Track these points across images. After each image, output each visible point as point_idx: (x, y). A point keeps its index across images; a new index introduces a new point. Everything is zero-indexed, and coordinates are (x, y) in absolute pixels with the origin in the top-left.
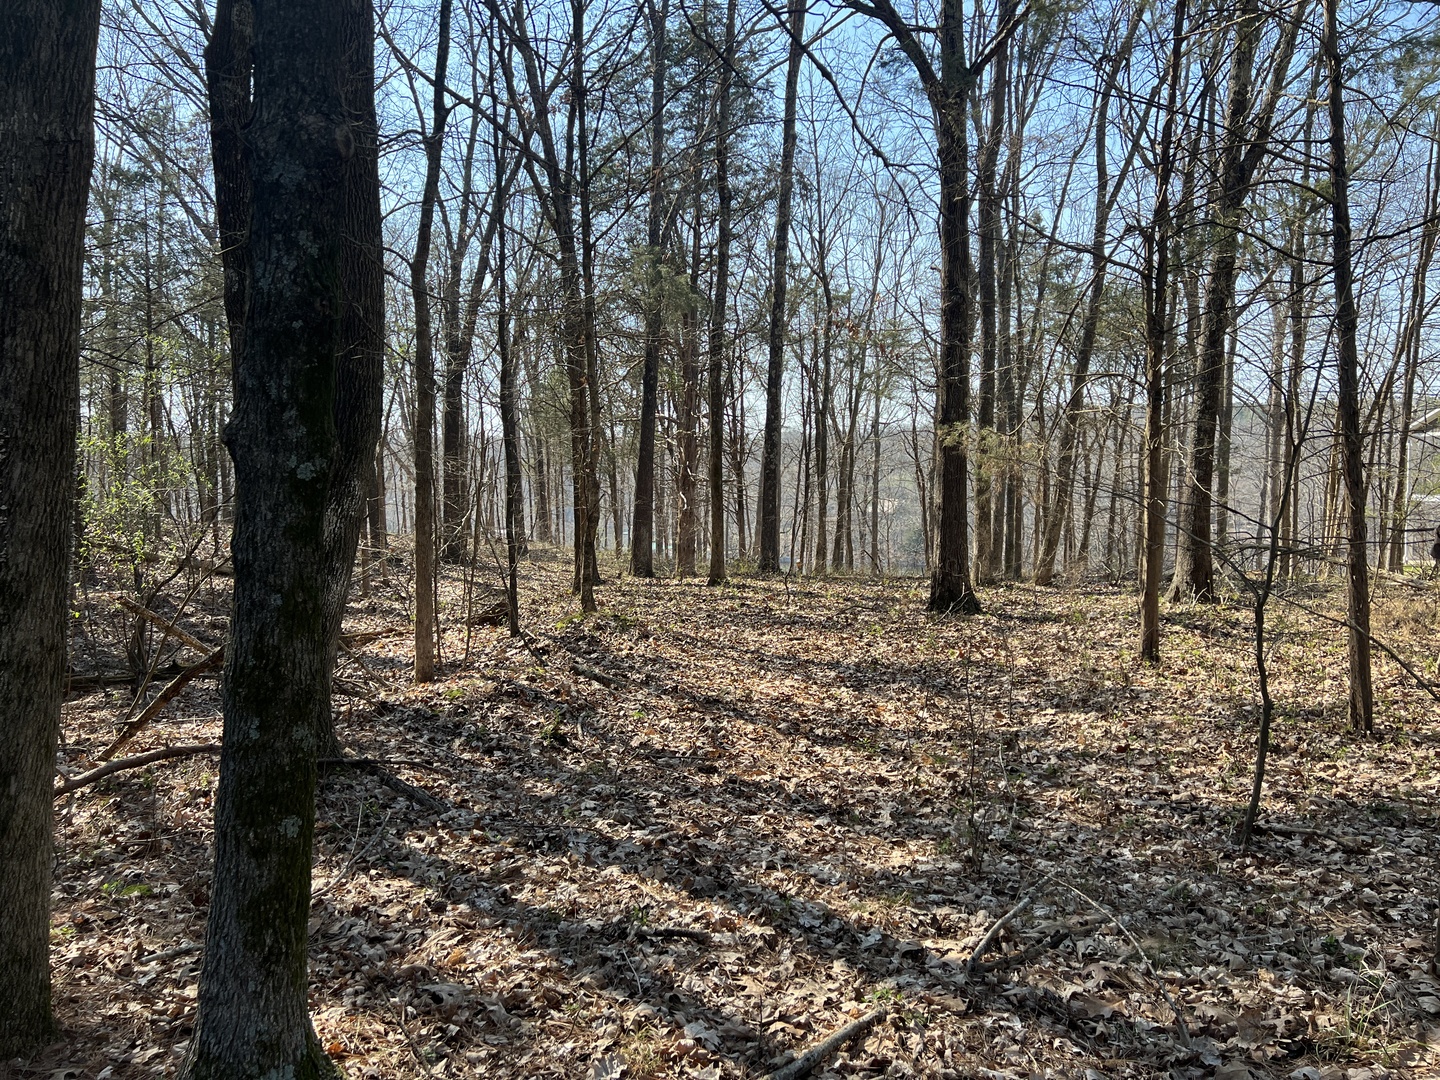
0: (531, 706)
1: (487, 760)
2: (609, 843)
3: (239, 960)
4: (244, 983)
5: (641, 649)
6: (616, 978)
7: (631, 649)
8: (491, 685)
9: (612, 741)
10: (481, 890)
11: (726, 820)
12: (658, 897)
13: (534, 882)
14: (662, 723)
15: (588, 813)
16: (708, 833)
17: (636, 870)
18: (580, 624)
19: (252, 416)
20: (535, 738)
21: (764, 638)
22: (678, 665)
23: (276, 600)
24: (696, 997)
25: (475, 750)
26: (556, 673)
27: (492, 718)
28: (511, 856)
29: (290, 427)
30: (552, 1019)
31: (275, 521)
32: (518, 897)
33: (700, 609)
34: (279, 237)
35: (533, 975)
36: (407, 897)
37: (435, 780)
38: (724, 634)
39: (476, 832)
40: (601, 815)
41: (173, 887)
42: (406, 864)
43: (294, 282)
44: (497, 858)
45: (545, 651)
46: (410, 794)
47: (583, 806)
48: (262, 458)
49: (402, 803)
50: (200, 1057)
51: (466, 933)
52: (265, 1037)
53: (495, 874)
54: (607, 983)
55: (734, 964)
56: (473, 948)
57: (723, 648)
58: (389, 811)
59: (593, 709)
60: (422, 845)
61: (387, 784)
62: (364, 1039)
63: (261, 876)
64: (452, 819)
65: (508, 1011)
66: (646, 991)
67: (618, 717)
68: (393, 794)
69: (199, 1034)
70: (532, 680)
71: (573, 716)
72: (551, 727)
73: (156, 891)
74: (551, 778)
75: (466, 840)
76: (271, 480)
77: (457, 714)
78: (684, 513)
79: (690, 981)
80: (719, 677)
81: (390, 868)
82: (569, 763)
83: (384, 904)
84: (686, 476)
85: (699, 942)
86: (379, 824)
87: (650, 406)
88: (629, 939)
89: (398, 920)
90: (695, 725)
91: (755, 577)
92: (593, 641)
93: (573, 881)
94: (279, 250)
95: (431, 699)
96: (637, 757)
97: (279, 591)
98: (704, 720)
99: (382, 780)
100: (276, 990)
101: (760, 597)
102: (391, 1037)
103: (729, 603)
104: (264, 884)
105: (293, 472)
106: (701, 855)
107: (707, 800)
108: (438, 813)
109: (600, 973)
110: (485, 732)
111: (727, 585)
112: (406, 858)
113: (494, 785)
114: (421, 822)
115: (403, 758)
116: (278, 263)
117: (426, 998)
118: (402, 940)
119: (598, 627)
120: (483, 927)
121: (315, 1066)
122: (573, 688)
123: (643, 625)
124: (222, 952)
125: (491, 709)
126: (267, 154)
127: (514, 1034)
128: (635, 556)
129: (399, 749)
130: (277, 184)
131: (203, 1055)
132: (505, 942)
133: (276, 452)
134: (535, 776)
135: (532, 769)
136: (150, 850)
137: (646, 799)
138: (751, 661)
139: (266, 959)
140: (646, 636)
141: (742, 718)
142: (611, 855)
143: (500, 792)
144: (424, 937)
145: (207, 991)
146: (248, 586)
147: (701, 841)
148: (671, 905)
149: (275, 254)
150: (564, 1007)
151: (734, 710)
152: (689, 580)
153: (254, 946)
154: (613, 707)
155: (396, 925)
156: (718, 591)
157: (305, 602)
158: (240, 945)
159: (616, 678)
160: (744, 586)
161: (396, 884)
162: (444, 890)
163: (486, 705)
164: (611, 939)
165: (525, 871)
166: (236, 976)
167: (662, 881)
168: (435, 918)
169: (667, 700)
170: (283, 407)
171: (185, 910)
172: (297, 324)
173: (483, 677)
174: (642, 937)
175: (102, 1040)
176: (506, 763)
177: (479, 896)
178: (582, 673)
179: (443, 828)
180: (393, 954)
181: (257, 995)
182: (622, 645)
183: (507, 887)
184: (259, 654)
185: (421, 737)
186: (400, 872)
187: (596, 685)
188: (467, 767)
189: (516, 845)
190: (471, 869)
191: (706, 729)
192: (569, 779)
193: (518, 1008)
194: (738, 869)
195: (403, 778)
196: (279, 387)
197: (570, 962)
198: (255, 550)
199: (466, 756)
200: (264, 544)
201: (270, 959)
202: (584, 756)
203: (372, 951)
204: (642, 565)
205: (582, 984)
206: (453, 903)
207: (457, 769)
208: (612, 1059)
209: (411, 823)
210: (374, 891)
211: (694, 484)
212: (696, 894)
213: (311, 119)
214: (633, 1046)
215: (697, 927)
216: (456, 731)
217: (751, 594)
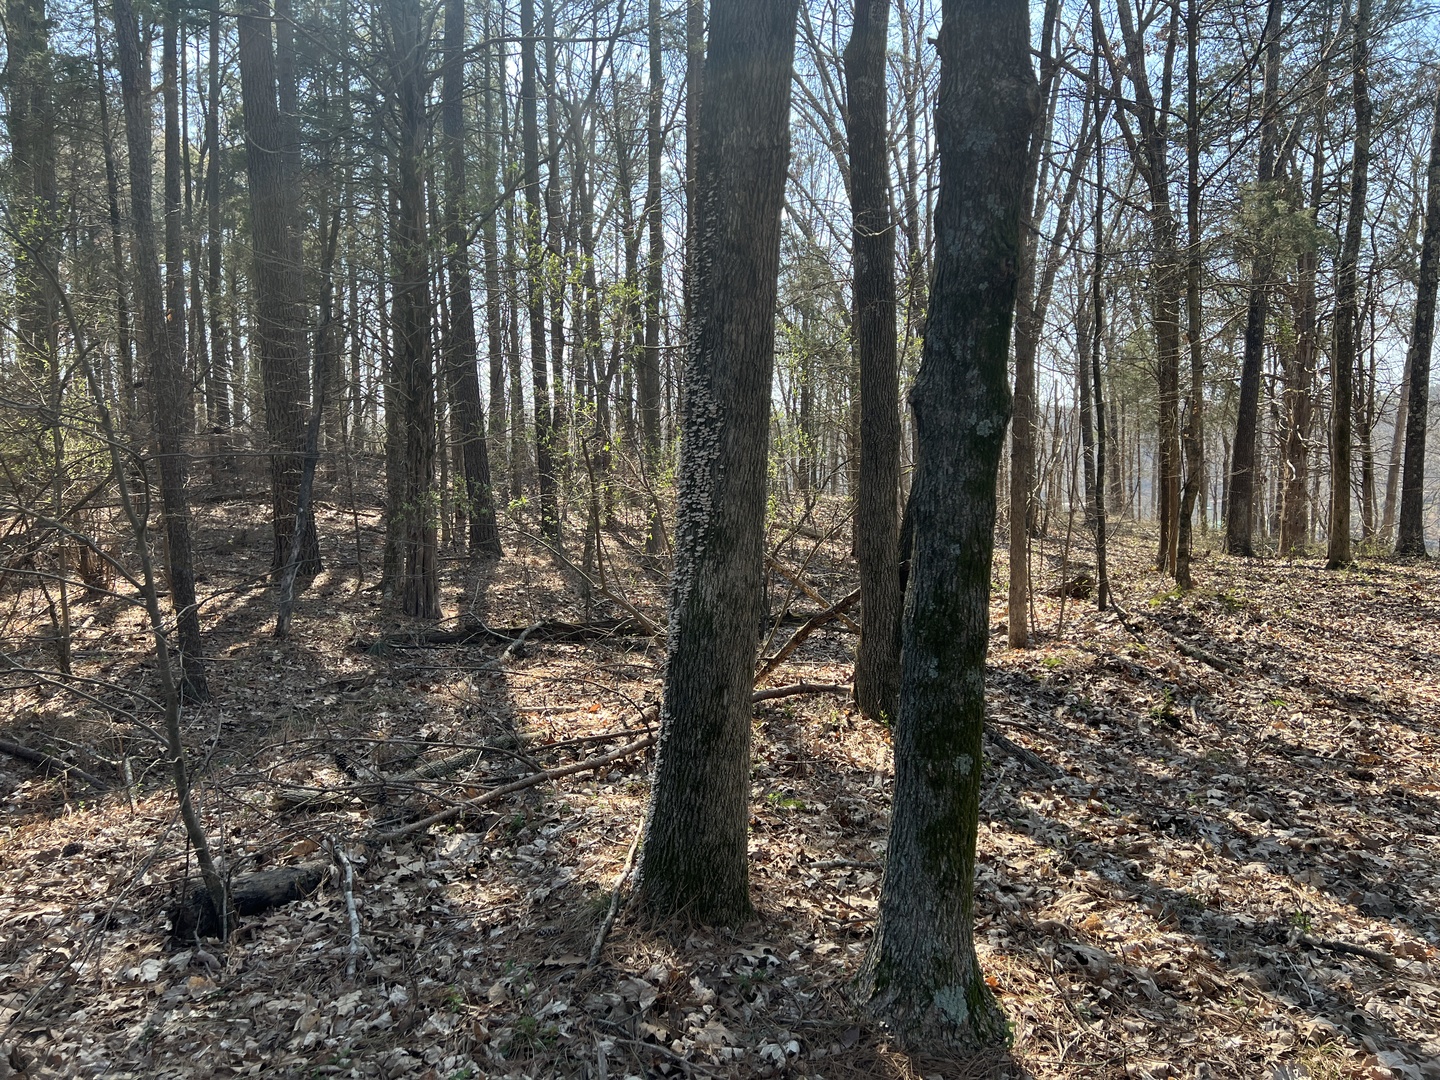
0: (1136, 683)
1: (1093, 733)
2: (1249, 841)
3: (918, 879)
4: (921, 901)
5: (1253, 633)
6: (1280, 981)
7: (1240, 633)
8: (1092, 657)
9: (1234, 730)
10: (1107, 861)
11: (1393, 835)
12: (1318, 906)
13: (1163, 863)
14: (1294, 717)
15: (1215, 801)
16: (1374, 846)
17: (1286, 872)
18: (1178, 602)
19: (937, 378)
20: (1144, 716)
21: (1415, 633)
22: (1302, 657)
23: (955, 550)
24: (1386, 1025)
25: (1079, 720)
26: (1158, 651)
27: (1095, 690)
28: (1134, 832)
29: (972, 385)
30: (1211, 1008)
31: (955, 477)
32: (1150, 875)
33: (1321, 595)
34: (969, 204)
35: (1181, 959)
36: (1032, 854)
37: (1042, 745)
38: (1361, 625)
39: (1094, 802)
40: (1232, 805)
41: (820, 806)
42: (1026, 822)
43: (982, 245)
44: (1121, 832)
45: (1138, 628)
46: (1021, 756)
47: (1209, 793)
48: (945, 416)
49: (1012, 763)
50: (883, 959)
51: (1099, 899)
52: (940, 955)
53: (1119, 848)
54: (1270, 985)
55: (1429, 997)
56: (1108, 917)
57: (1359, 641)
58: (1003, 769)
59: (1208, 693)
60: (1039, 807)
61: (996, 742)
62: (1015, 980)
63: (937, 806)
64: (1066, 785)
65: (1161, 989)
66: (1319, 1004)
67: (1238, 705)
68: (1004, 753)
69: (881, 938)
70: (1135, 656)
71: (1184, 698)
72: (1161, 706)
73: (808, 807)
74: (1166, 760)
75: (1083, 809)
76: (953, 437)
77: (1058, 683)
78: (1292, 485)
79: (1374, 1005)
80: (1358, 673)
81: (1009, 823)
82: (1184, 745)
83: (1010, 857)
84: (1295, 442)
85: (1379, 964)
86: (994, 780)
87: (1253, 362)
88: (1290, 944)
89: (1026, 874)
90: (1338, 724)
91: (1391, 560)
92: (1193, 621)
93: (1210, 870)
94: (968, 216)
95: (1029, 665)
96: (1267, 751)
97: (958, 542)
98: (1348, 720)
99: (991, 738)
100: (949, 914)
101: (1403, 585)
102: (1041, 984)
103: (1359, 591)
104: (940, 814)
105: (973, 428)
106: (1367, 870)
107: (1366, 809)
108: (1052, 779)
109: (1260, 972)
110: (1089, 704)
111: (1354, 568)
112: (1025, 816)
113: (1103, 758)
114: (1035, 785)
115: (1007, 720)
116: (968, 228)
117: (1070, 956)
118: (1033, 894)
119: (1200, 607)
120: (1117, 898)
121: (981, 993)
122: (1182, 669)
123: (1254, 608)
124: (903, 869)
125: (1093, 681)
126: (961, 125)
127: (1170, 1015)
128: (1230, 532)
129: (1003, 710)
130: (970, 152)
131: (885, 957)
132: (1144, 918)
133: (959, 411)
134: (1146, 755)
135: (1143, 747)
136: (797, 772)
137: (1285, 798)
138: (1400, 659)
139: (941, 884)
140: (1259, 620)
141: (1399, 722)
142: (1252, 851)
143: (1111, 766)
144: (1056, 897)
145: (889, 901)
146: (929, 535)
147: (1364, 853)
148: (1336, 917)
149: (965, 220)
150: (1223, 999)
151: (1387, 712)
152: (1301, 561)
153: (931, 868)
154: (1231, 694)
155: (1026, 880)
156: (1342, 575)
157: (980, 553)
158: (919, 866)
159: (1228, 662)
160: (1377, 571)
161: (1018, 839)
162: (1070, 854)
163: (1088, 677)
164: (1268, 940)
165: (1153, 851)
166: (915, 894)
167: (1322, 889)
168: (1063, 879)
169: (1295, 692)
170: (967, 366)
171: (833, 829)
172: (983, 286)
173: (1080, 647)
174: (1307, 946)
175: (786, 927)
176: (1113, 738)
177: (1106, 867)
178: (1190, 654)
179: (1058, 793)
180: (1026, 906)
181: (933, 914)
182: (1229, 628)
183: (1137, 863)
184: (940, 600)
185: (1023, 700)
186: (1021, 828)
187: (1207, 668)
188: (1073, 737)
189: (1139, 822)
190: (1094, 839)
191: (1352, 730)
192: (1186, 763)
193: (1171, 988)
194: (1418, 893)
195: (1012, 739)
196: (964, 348)
197: (1222, 955)
198: (937, 502)
199: (1071, 725)
200: (945, 497)
201: (945, 884)
202: (1202, 741)
203: (1006, 899)
204: (1239, 543)
205: (1240, 980)
206: (1080, 868)
207: (1062, 737)
208: (1292, 1067)
209: (1024, 783)
210: (998, 842)
211: (1306, 451)
212: (1367, 911)
213: (1004, 83)
214: (1316, 1059)
215: (1376, 948)
216: (1058, 699)
217: (1388, 581)
